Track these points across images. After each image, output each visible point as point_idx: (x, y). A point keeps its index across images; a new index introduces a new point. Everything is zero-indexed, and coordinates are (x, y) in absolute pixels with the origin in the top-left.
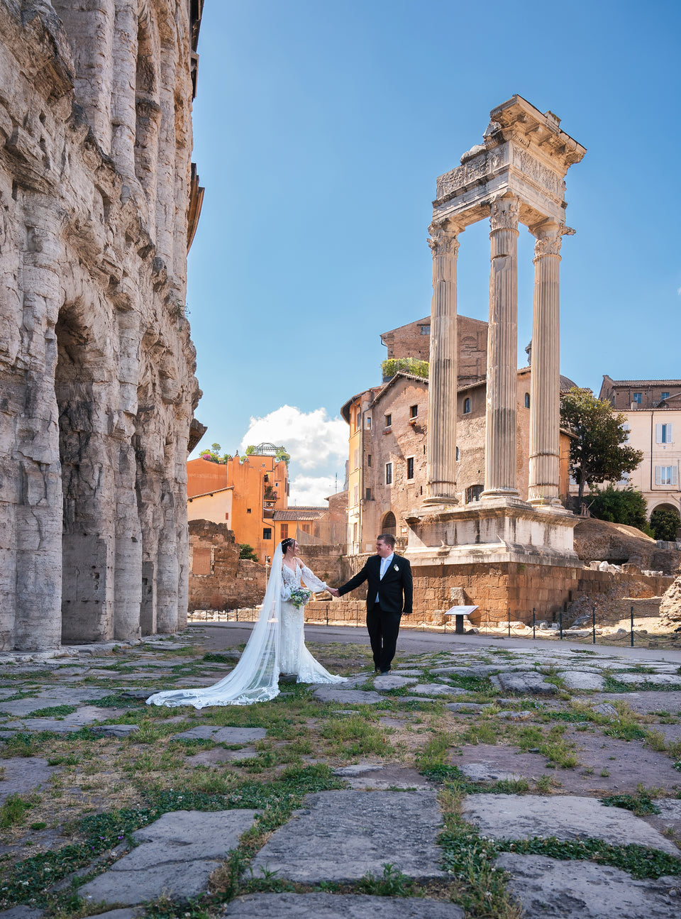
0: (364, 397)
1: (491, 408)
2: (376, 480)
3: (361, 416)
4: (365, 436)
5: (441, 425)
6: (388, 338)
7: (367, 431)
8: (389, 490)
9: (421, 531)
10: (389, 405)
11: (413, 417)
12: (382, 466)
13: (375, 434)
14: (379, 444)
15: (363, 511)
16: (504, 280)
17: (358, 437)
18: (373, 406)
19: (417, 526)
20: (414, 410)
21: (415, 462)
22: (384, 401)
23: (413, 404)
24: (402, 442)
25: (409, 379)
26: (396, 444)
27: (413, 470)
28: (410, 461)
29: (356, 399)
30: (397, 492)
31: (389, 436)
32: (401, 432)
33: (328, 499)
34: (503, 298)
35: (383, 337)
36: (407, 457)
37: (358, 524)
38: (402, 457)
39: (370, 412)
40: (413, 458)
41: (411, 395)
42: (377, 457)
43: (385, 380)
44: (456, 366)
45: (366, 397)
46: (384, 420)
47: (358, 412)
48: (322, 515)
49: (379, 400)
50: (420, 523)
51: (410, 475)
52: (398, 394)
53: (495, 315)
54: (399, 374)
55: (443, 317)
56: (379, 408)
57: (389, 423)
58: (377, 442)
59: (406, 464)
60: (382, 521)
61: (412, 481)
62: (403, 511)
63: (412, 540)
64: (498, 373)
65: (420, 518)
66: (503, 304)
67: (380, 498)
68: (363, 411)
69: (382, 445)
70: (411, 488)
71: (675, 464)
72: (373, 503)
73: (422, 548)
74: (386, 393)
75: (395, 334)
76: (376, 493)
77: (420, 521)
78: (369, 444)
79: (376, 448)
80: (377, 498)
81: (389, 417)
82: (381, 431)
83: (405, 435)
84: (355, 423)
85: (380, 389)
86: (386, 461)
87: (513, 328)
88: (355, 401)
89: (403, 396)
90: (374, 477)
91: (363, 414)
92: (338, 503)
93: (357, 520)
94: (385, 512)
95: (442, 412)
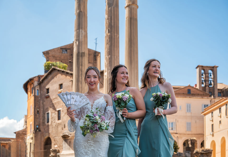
0: (35, 79)
1: (107, 77)
2: (41, 121)
3: (34, 88)
4: (36, 99)
5: (80, 86)
6: (46, 54)
7: (37, 96)
8: (48, 126)
9: (70, 142)
10: (48, 83)
11: (60, 89)
12: (44, 114)
13: (41, 98)
14: (43, 103)
15: (35, 136)
16: (113, 12)
17: (32, 99)
18: (40, 84)
19: (67, 139)
20: (61, 86)
21: (61, 112)
22: (46, 81)
23: (60, 83)
24: (55, 102)
25: (58, 70)
26: (52, 103)
27: (60, 116)
28: (59, 111)
29: (31, 80)
30: (52, 127)
31: (48, 99)
32: (54, 97)
33: (15, 133)
34: (113, 21)
35: (44, 53)
36: (57, 110)
37: (32, 143)
38: (55, 109)
39: (38, 86)
40: (60, 110)
41: (59, 78)
42: (42, 110)
43: (46, 72)
44: (87, 56)
45: (37, 79)
46: (45, 91)
47: (32, 86)
48: (13, 140)
49: (43, 80)
50: (70, 138)
51: (59, 118)
52: (53, 78)
53: (108, 30)
54: (53, 68)
55: (81, 30)
56: (43, 85)
57: (48, 92)
58: (42, 102)
59: (57, 113)
60: (44, 141)
61: (60, 121)
62: (55, 136)
63: (65, 147)
64: (110, 59)
65: (69, 135)
66: (113, 24)
67: (43, 130)
68: (35, 85)
69: (44, 103)
70: (59, 125)
71: (175, 121)
72: (40, 133)
73: (71, 151)
74: (46, 77)
75: (50, 52)
76: (42, 128)
77: (69, 137)
78: (38, 103)
79: (41, 105)
80: (42, 130)
81: (48, 90)
82: (44, 96)
83: (56, 98)
84: (30, 92)
85: (43, 76)
86: (47, 111)
87: (117, 37)
88: (30, 81)
89: (55, 79)
90: (40, 119)
91: (35, 87)
92: (21, 135)
93: (31, 141)
94: (46, 137)
95: (80, 79)
